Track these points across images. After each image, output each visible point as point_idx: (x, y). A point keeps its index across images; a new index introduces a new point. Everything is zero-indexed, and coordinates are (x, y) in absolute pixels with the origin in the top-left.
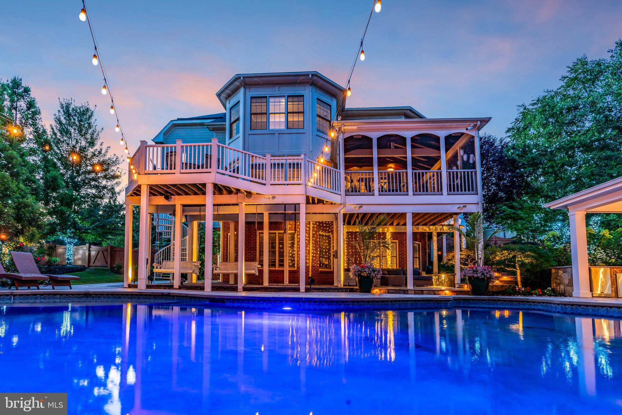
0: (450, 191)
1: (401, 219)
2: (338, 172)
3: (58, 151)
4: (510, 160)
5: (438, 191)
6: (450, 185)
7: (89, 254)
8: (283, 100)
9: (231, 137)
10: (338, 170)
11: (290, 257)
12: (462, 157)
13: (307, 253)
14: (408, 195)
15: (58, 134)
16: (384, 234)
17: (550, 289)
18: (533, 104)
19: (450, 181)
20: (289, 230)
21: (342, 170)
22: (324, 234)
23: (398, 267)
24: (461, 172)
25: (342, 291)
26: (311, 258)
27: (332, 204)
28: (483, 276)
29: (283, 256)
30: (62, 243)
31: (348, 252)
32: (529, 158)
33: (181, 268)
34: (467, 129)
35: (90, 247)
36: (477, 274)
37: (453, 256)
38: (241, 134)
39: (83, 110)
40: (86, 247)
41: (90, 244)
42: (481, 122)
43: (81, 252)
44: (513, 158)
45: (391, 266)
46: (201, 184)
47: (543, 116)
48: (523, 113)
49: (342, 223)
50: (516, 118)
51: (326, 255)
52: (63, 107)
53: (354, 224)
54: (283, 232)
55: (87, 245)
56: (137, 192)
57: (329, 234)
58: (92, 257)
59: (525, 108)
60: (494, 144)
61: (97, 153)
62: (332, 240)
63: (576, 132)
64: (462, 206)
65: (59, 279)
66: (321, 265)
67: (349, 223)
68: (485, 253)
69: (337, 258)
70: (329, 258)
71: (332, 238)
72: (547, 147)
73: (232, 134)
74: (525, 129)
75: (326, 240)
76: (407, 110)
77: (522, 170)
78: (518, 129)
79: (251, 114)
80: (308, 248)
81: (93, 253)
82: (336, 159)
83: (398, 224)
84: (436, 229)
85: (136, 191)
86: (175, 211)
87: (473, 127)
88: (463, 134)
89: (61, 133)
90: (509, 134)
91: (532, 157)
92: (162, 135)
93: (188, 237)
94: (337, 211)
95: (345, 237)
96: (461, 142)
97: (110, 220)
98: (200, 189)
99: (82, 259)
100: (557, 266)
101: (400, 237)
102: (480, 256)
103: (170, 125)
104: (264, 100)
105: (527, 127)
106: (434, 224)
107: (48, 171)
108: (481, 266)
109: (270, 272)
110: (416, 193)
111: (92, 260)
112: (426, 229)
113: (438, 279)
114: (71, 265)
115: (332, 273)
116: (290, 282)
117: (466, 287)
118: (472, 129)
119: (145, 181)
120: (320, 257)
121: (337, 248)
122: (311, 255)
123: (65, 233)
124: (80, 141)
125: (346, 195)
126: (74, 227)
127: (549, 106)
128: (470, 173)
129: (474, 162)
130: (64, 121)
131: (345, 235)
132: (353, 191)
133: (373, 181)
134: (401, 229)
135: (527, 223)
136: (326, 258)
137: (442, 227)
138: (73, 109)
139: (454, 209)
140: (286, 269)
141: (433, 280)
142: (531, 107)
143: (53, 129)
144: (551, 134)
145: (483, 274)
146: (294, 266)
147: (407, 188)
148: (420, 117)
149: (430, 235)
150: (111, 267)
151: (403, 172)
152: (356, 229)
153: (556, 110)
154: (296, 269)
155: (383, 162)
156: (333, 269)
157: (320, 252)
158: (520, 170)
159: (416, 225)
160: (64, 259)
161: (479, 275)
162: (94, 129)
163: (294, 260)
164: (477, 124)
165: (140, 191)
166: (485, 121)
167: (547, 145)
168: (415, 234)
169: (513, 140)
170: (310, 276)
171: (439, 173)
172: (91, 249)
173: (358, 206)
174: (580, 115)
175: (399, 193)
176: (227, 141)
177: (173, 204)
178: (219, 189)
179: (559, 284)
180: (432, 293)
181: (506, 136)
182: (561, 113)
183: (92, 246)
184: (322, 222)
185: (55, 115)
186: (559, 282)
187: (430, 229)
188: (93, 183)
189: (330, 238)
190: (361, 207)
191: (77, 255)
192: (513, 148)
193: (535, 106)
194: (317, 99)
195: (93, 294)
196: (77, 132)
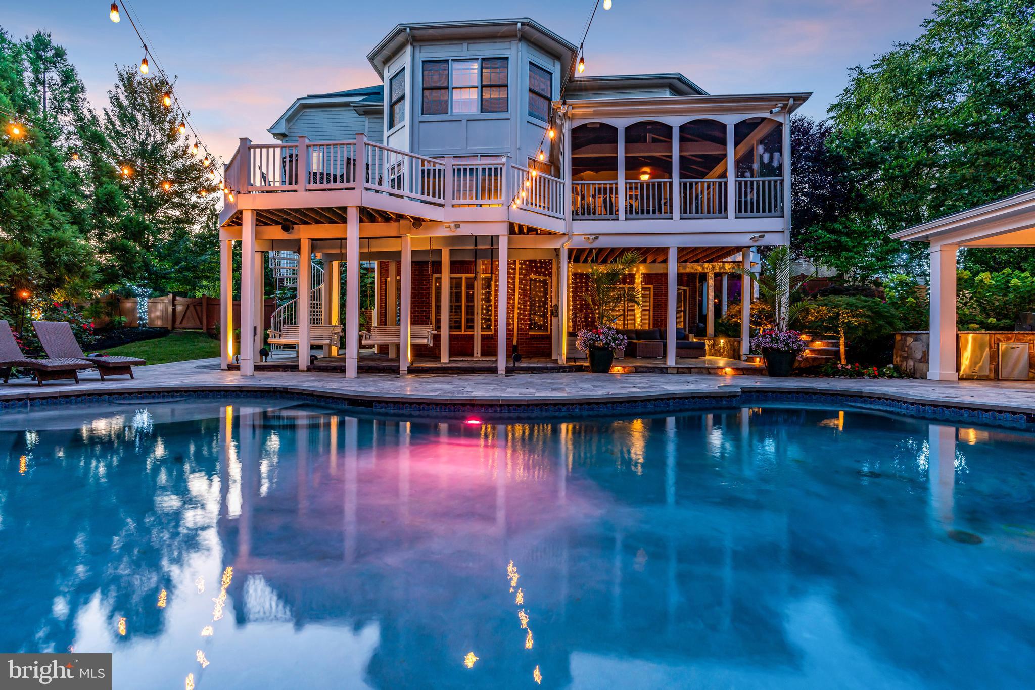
0: (740, 211)
1: (658, 254)
2: (561, 183)
3: (119, 151)
4: (834, 156)
5: (720, 212)
6: (740, 202)
7: (174, 310)
8: (476, 65)
9: (391, 125)
10: (562, 181)
11: (484, 314)
12: (761, 157)
13: (510, 308)
14: (672, 219)
15: (117, 123)
16: (632, 277)
17: (892, 366)
18: (875, 67)
19: (740, 196)
20: (483, 273)
21: (568, 180)
22: (537, 277)
23: (652, 327)
24: (758, 182)
25: (564, 372)
26: (516, 316)
27: (550, 233)
28: (787, 348)
29: (473, 314)
30: (129, 294)
31: (575, 306)
32: (863, 153)
33: (311, 336)
34: (771, 112)
35: (174, 299)
36: (777, 343)
37: (740, 312)
38: (407, 121)
39: (156, 84)
40: (167, 299)
41: (175, 295)
42: (795, 100)
43: (160, 306)
44: (838, 153)
45: (641, 326)
46: (339, 208)
47: (890, 86)
48: (857, 80)
49: (566, 260)
50: (845, 88)
51: (540, 311)
52: (123, 79)
53: (585, 261)
54: (472, 275)
55: (171, 296)
56: (236, 220)
57: (545, 278)
58: (177, 314)
59: (861, 71)
60: (809, 132)
61: (180, 152)
62: (549, 288)
63: (943, 111)
64: (757, 235)
65: (111, 365)
66: (533, 325)
67: (577, 260)
68: (790, 311)
69: (557, 316)
70: (544, 316)
71: (550, 285)
72: (894, 136)
73: (393, 121)
74: (858, 106)
75: (540, 287)
76: (674, 78)
77: (852, 172)
78: (848, 108)
79: (424, 89)
80: (512, 302)
81: (179, 308)
82: (558, 159)
83: (654, 262)
84: (713, 267)
85: (236, 218)
86: (299, 248)
87: (782, 107)
88: (763, 119)
89: (122, 121)
90: (832, 114)
91: (869, 152)
92: (283, 121)
93: (322, 286)
94: (557, 245)
95: (570, 282)
96: (761, 132)
97: (203, 258)
98: (338, 215)
99: (164, 318)
100: (903, 329)
101: (656, 281)
102: (783, 315)
103: (295, 107)
104: (443, 66)
105: (862, 104)
106: (710, 261)
107: (101, 185)
108: (784, 330)
109: (452, 338)
110: (684, 216)
111: (178, 320)
112: (698, 268)
113: (714, 345)
114: (146, 327)
115: (549, 338)
116: (483, 354)
117: (758, 362)
118: (779, 112)
119: (249, 204)
120: (530, 314)
121: (558, 301)
122: (517, 311)
123: (135, 279)
124: (153, 134)
125: (573, 220)
126: (147, 271)
127: (901, 69)
128: (772, 182)
129: (781, 166)
130: (126, 103)
131: (571, 278)
132: (583, 212)
133: (617, 193)
134: (658, 268)
135: (856, 256)
136: (540, 316)
137: (723, 265)
138: (139, 83)
139: (745, 240)
140: (478, 333)
141: (706, 348)
142: (872, 71)
143: (107, 114)
144: (900, 113)
145: (787, 344)
146: (490, 329)
147: (671, 206)
148: (698, 92)
149: (703, 277)
150: (208, 329)
151: (665, 183)
152: (587, 269)
153: (913, 76)
154: (492, 333)
155: (633, 165)
156: (551, 332)
157: (530, 306)
158: (848, 173)
159: (682, 262)
160: (135, 319)
161: (781, 345)
162: (175, 113)
163: (490, 320)
164: (787, 104)
165: (241, 219)
166: (801, 98)
167: (893, 133)
168: (680, 276)
169: (839, 124)
170: (515, 343)
171: (723, 184)
172: (176, 302)
173: (593, 237)
174: (950, 84)
175: (657, 215)
176: (386, 133)
177: (296, 237)
178: (368, 215)
179: (906, 359)
180: (705, 372)
181: (828, 117)
182: (920, 80)
183: (178, 298)
184: (535, 261)
185: (110, 92)
186: (906, 355)
187: (703, 269)
188: (176, 200)
189: (547, 284)
190: (596, 238)
191: (155, 312)
192: (838, 138)
193: (879, 70)
194: (530, 63)
195: (163, 392)
196: (147, 119)
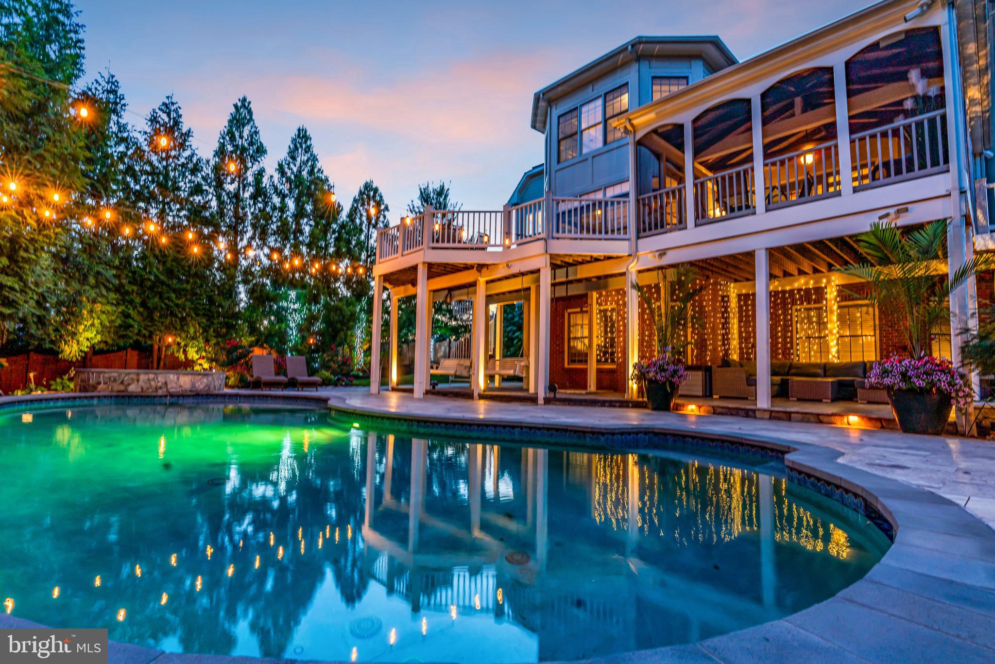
2: (624, 201)
8: (601, 102)
14: (755, 214)
21: (632, 196)
64: (892, 211)
79: (559, 141)
92: (516, 193)
94: (624, 268)
104: (577, 112)
118: (923, 12)
125: (638, 239)
171: (833, 149)
173: (657, 254)
190: (663, 254)
194: (654, 77)
